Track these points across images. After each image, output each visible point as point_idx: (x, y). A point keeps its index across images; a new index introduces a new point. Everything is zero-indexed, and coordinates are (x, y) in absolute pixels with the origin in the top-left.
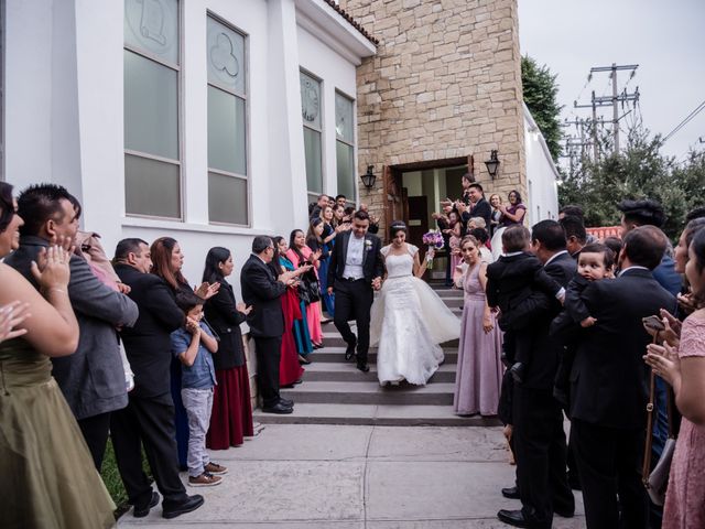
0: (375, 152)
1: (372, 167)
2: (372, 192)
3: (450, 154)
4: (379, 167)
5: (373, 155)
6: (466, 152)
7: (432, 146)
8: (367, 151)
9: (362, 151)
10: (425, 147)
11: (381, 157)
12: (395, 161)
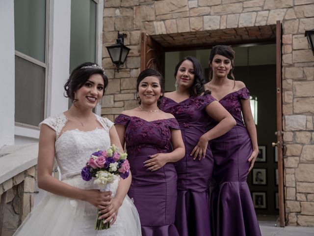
0: (129, 13)
1: (125, 36)
2: (121, 74)
3: (247, 20)
4: (136, 36)
5: (126, 18)
6: (273, 18)
7: (218, 9)
8: (118, 11)
9: (110, 12)
10: (207, 10)
11: (138, 22)
12: (160, 29)
